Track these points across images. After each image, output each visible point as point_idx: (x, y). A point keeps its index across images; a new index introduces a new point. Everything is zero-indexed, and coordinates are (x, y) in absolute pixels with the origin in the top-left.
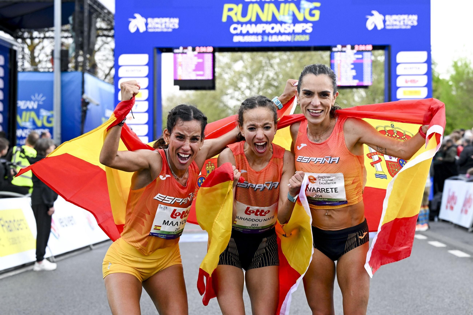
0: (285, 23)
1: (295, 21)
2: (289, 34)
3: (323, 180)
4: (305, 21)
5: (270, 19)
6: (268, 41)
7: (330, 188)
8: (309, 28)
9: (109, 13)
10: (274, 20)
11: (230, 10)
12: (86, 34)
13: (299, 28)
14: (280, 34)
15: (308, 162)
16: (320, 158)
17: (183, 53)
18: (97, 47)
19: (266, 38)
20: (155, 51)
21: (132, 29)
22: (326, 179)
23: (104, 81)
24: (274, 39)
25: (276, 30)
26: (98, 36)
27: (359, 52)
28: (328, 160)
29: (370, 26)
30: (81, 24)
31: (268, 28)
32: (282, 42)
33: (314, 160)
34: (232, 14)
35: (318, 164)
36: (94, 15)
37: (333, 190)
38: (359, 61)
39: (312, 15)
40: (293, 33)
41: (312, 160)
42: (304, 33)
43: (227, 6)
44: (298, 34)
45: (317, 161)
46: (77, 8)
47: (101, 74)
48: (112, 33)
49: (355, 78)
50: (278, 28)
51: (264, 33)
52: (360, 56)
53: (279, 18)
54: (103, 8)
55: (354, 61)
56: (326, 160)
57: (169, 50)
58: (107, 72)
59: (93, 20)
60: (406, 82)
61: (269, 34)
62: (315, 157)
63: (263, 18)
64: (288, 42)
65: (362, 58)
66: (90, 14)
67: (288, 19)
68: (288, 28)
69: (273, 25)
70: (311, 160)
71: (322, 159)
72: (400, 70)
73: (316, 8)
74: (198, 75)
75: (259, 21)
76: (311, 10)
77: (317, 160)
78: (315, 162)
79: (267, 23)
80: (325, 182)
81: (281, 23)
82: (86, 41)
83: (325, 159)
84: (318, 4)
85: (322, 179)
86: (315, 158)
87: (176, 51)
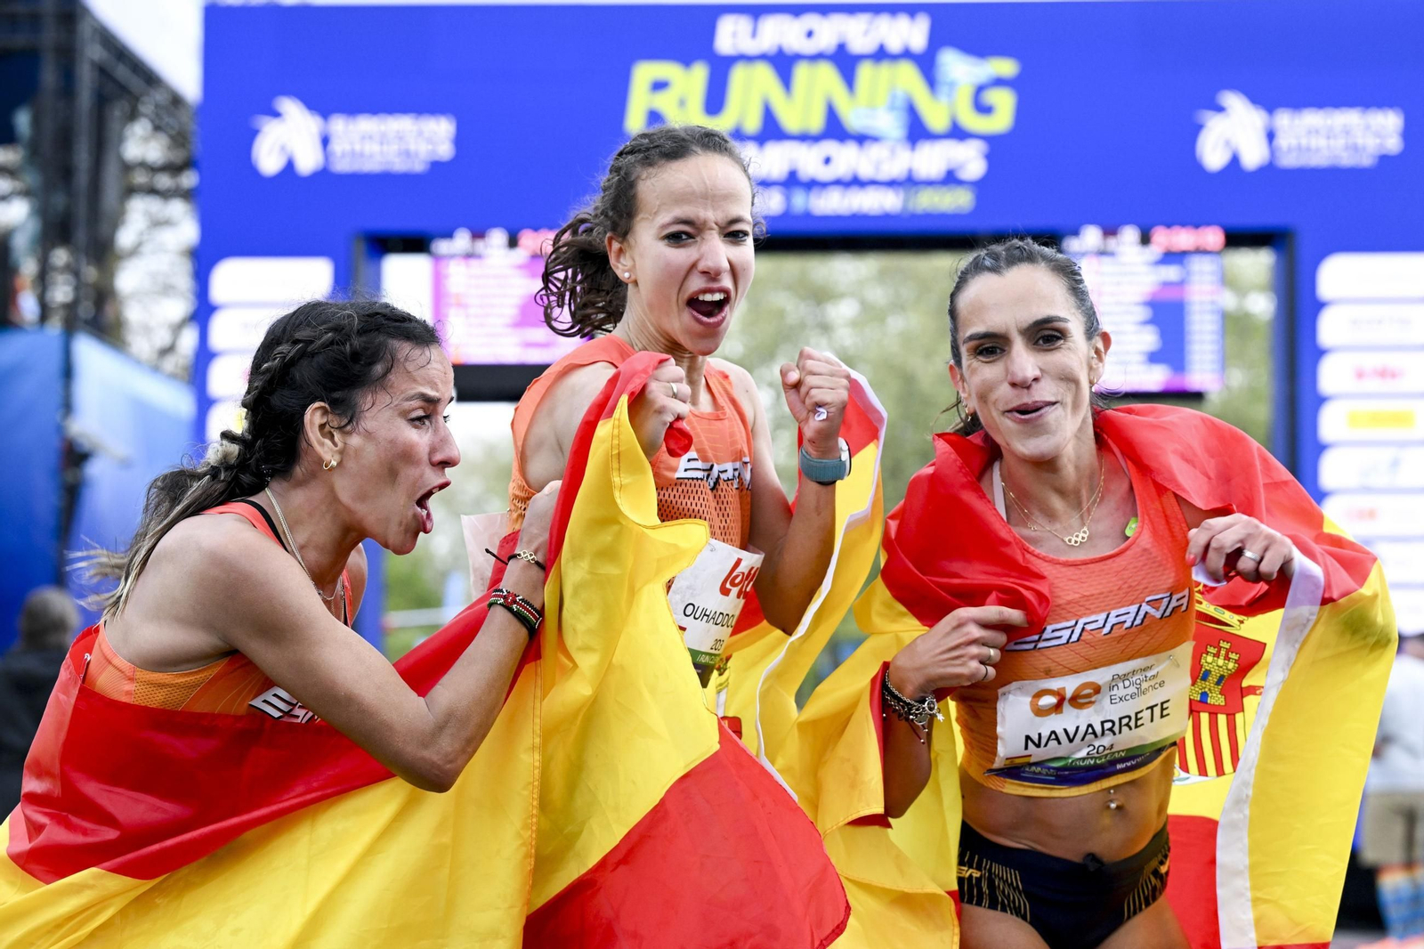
0: (875, 139)
1: (917, 132)
2: (892, 184)
3: (1127, 683)
4: (957, 133)
5: (816, 123)
6: (808, 215)
7: (1147, 709)
8: (971, 161)
9: (176, 100)
10: (835, 129)
11: (659, 86)
12: (82, 179)
13: (931, 160)
14: (856, 182)
15: (1075, 637)
16: (1123, 610)
17: (469, 256)
18: (125, 237)
19: (800, 201)
20: (360, 248)
21: (268, 159)
22: (1134, 679)
23: (156, 369)
24: (831, 204)
25: (841, 168)
26: (130, 191)
27: (1172, 257)
28: (1157, 609)
29: (1213, 155)
30: (65, 140)
31: (808, 160)
32: (865, 217)
33: (1100, 624)
34: (664, 103)
35: (1116, 633)
36: (117, 111)
37: (1157, 710)
38: (1171, 295)
39: (983, 109)
40: (909, 182)
41: (1088, 627)
42: (950, 179)
43: (644, 73)
44: (930, 183)
45: (1113, 625)
46: (49, 76)
47: (142, 345)
48: (189, 179)
49: (1154, 358)
50: (847, 159)
51: (792, 181)
52: (1171, 273)
53: (853, 117)
54: (150, 78)
55: (1154, 294)
56: (1152, 611)
57: (416, 243)
58: (163, 338)
59: (114, 125)
60: (1360, 375)
61: (813, 185)
62: (1103, 611)
63: (791, 120)
64: (887, 216)
65: (1181, 284)
66: (102, 102)
67: (890, 125)
68: (891, 159)
69: (830, 147)
70: (1083, 629)
71: (1133, 609)
72: (1329, 328)
73: (999, 82)
74: (530, 345)
75: (771, 130)
76: (980, 90)
77: (1112, 620)
78: (1106, 630)
79: (804, 138)
80: (1132, 690)
81: (862, 139)
82: (82, 211)
83: (1145, 608)
84: (1006, 67)
85: (1121, 685)
86: (1102, 617)
87: (442, 246)
